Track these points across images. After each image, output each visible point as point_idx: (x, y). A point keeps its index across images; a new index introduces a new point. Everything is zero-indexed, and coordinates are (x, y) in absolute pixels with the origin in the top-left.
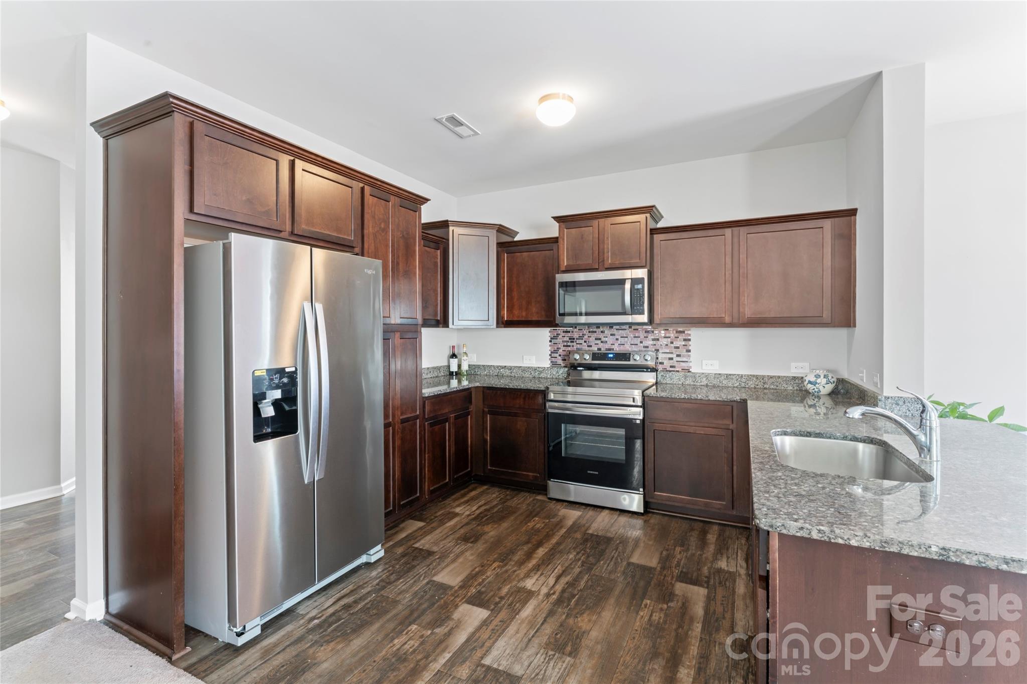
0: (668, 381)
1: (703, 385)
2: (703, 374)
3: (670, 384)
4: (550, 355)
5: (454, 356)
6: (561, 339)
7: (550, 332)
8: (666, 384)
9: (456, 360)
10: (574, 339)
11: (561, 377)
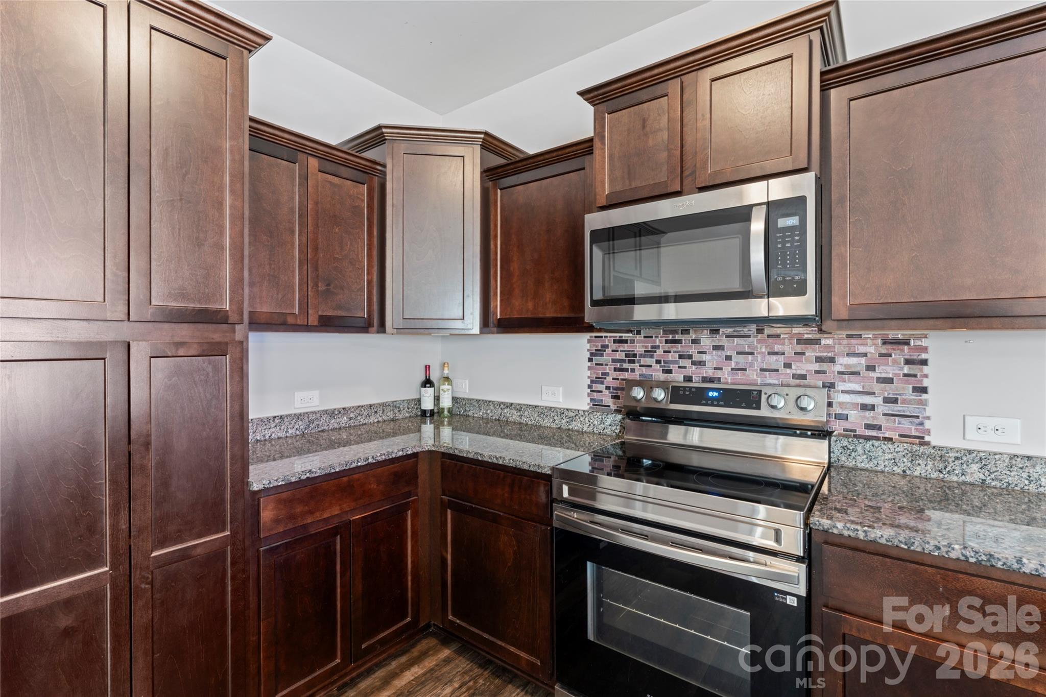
0: (861, 462)
1: (972, 484)
2: (970, 452)
3: (867, 470)
4: (590, 387)
5: (427, 383)
6: (608, 355)
7: (589, 341)
8: (855, 469)
9: (430, 391)
10: (635, 355)
11: (608, 431)
